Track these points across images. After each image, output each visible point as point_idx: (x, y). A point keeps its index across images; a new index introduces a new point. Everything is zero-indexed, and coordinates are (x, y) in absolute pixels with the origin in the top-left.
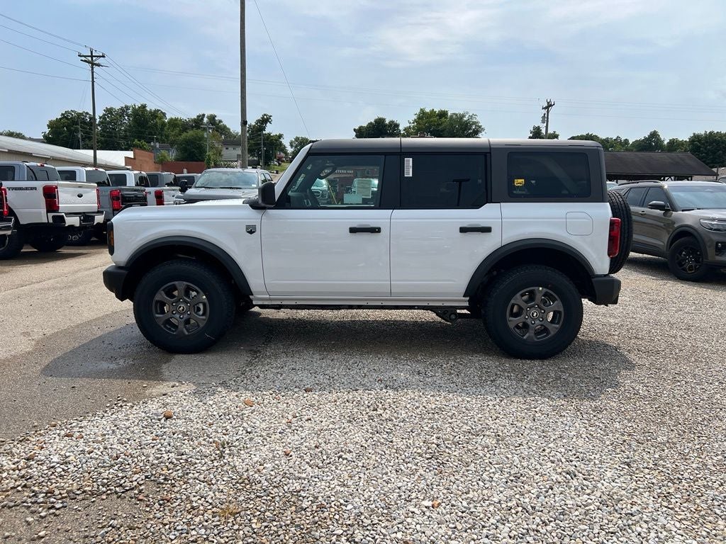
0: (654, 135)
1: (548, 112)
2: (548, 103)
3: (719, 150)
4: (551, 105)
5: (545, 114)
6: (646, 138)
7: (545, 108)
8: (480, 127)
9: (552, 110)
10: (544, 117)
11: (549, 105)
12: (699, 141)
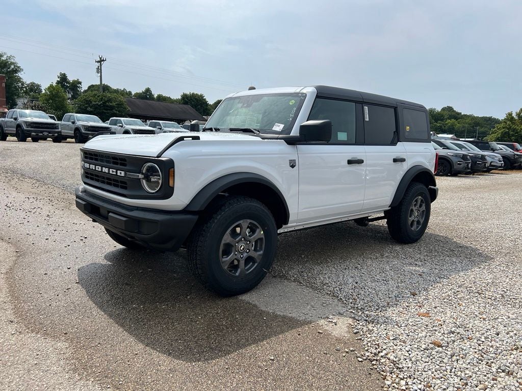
0: (148, 90)
1: (101, 65)
2: (101, 58)
3: (198, 105)
4: (103, 60)
5: (98, 67)
6: (143, 92)
7: (98, 62)
8: (19, 67)
9: (104, 64)
10: (98, 69)
11: (101, 61)
12: (187, 98)
